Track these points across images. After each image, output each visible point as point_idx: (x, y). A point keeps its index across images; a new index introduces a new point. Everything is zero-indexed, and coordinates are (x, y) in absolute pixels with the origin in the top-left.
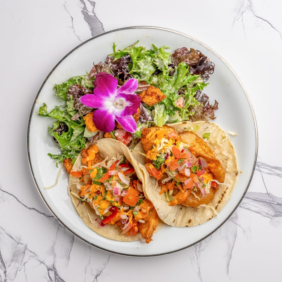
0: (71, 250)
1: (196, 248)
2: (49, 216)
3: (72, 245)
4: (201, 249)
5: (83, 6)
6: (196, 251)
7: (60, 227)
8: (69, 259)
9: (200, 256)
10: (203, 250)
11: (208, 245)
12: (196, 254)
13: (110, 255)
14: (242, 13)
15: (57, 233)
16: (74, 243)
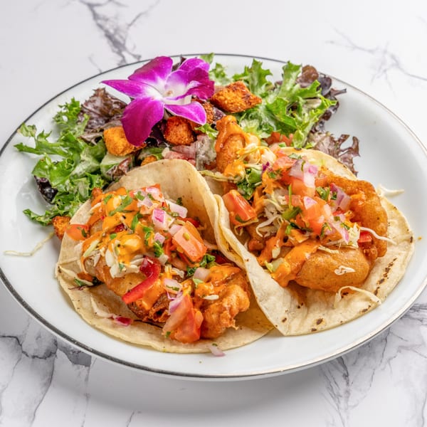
0: (41, 401)
1: (337, 402)
2: (4, 337)
3: (46, 391)
4: (350, 403)
5: (120, 59)
6: (338, 408)
7: (24, 356)
8: (34, 419)
9: (348, 417)
10: (355, 406)
11: (365, 396)
12: (340, 415)
13: (133, 413)
14: (385, 71)
15: (14, 368)
16: (51, 388)
